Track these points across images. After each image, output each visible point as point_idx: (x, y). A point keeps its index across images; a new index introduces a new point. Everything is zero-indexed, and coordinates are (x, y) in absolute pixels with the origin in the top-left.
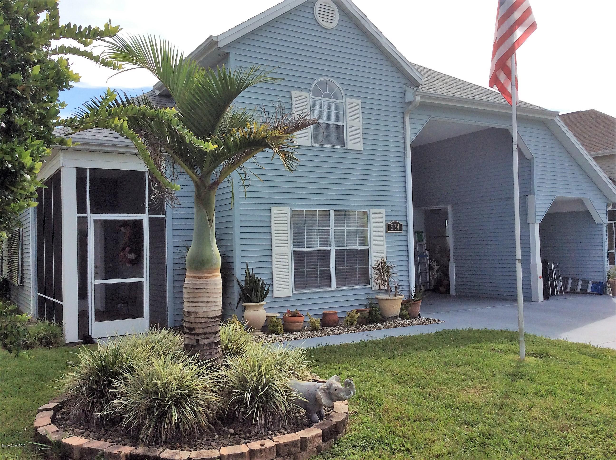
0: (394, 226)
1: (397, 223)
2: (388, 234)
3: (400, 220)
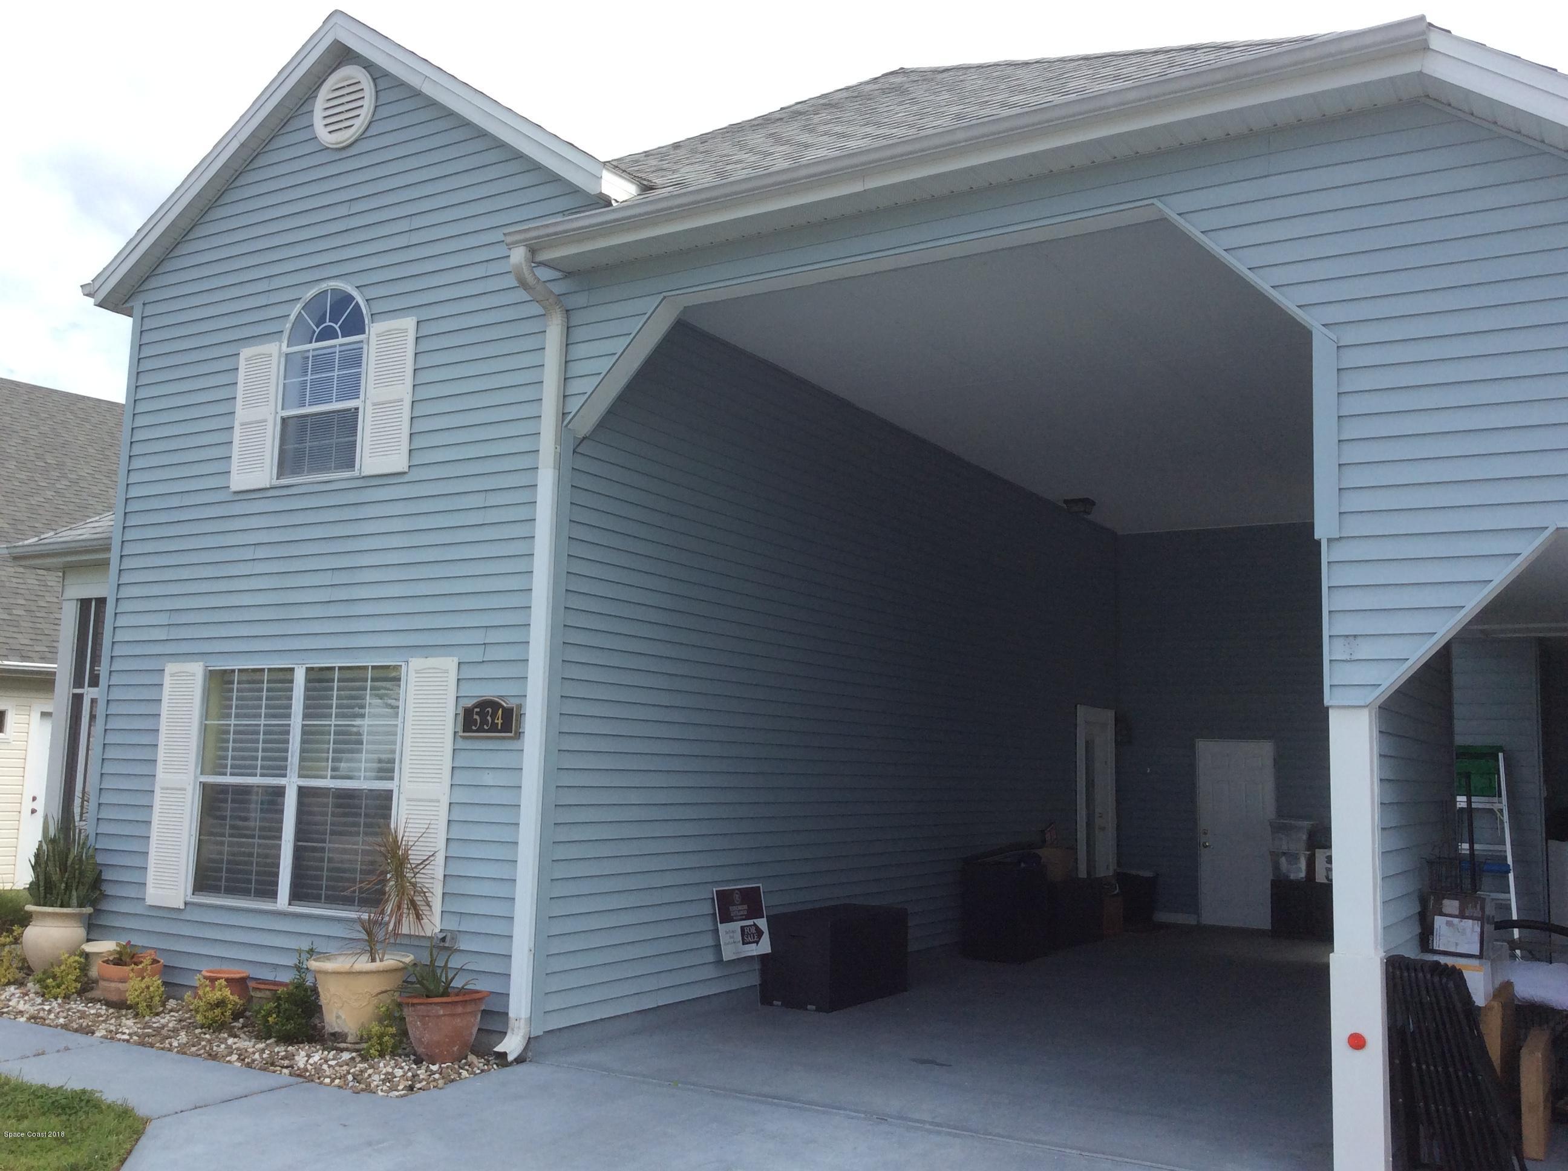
0: (483, 717)
1: (497, 706)
2: (461, 744)
3: (504, 693)
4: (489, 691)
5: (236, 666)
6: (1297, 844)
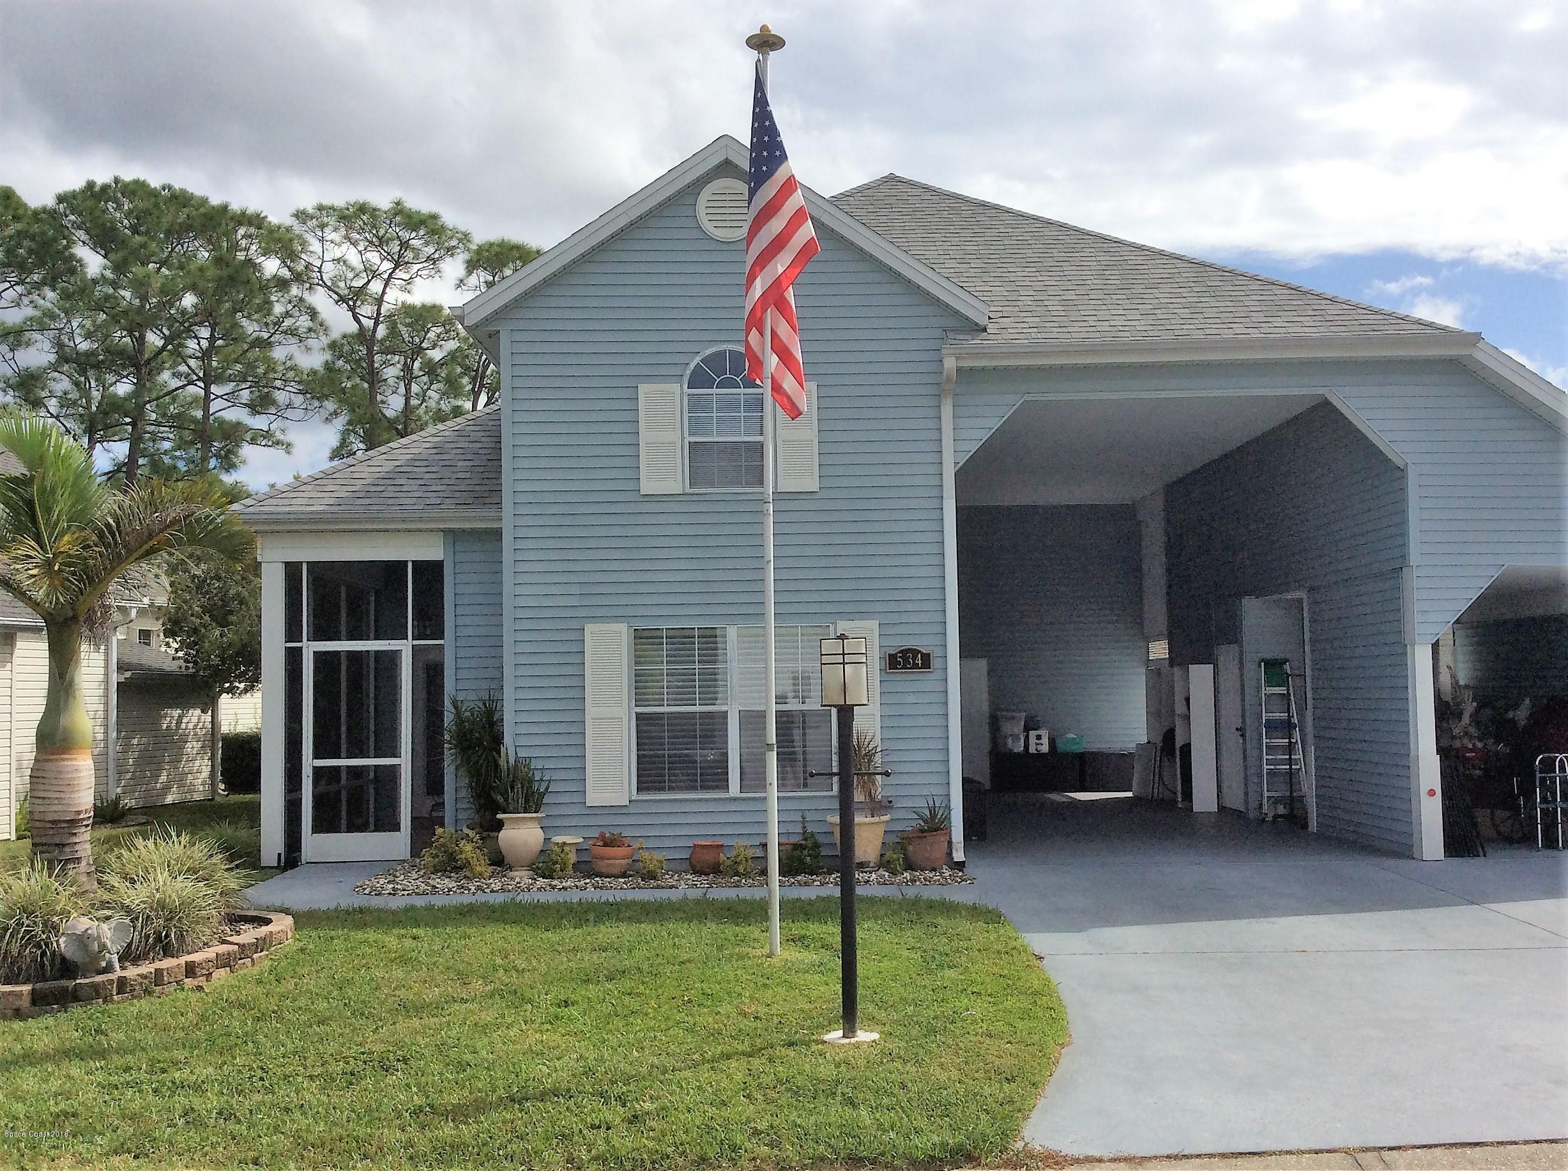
0: (905, 660)
1: (915, 652)
2: (887, 678)
3: (922, 643)
4: (910, 643)
5: (664, 625)
6: (1018, 728)
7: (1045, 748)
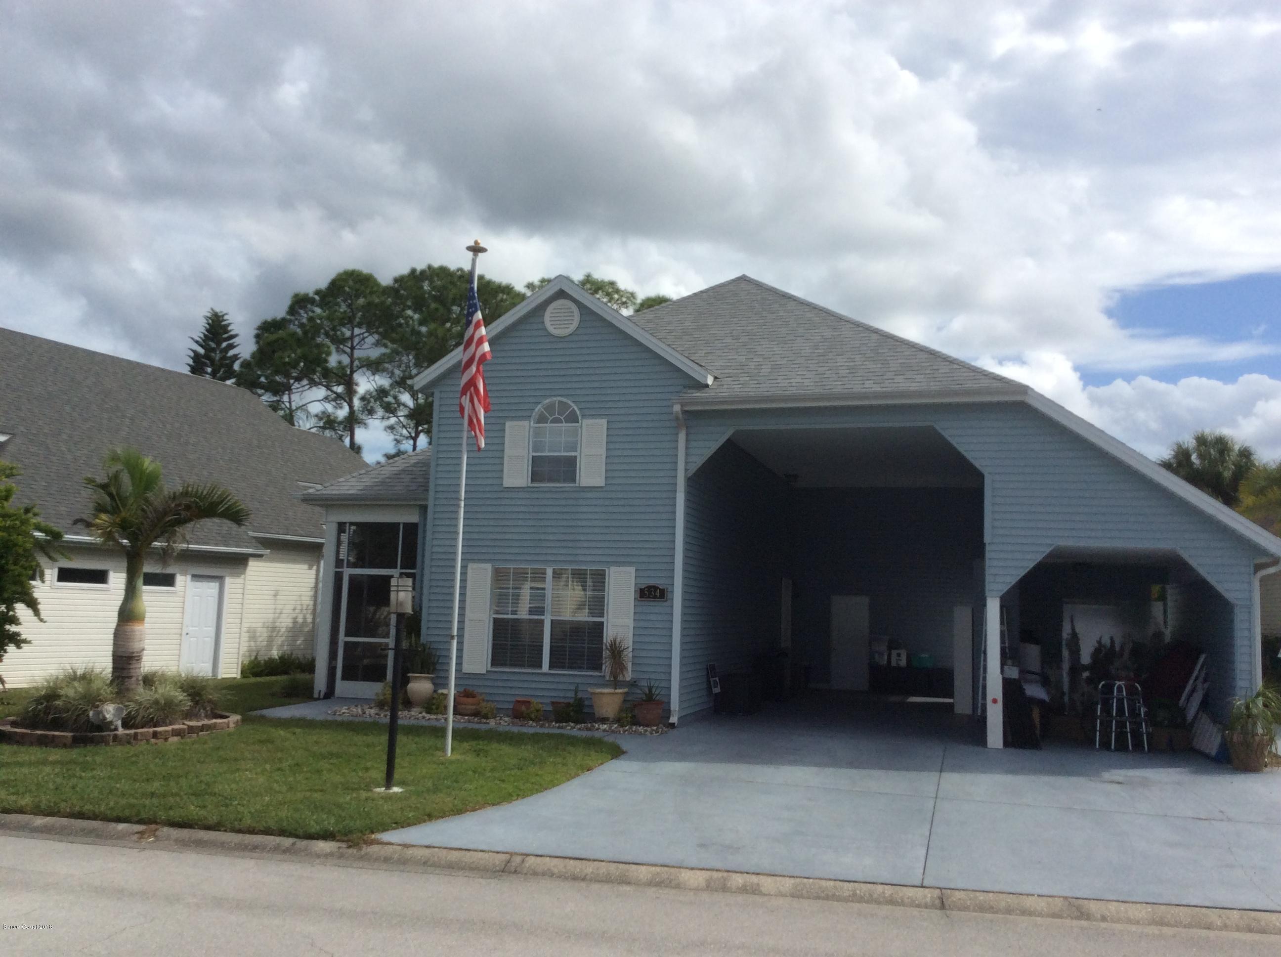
0: (650, 592)
1: (655, 588)
2: (639, 604)
3: (660, 582)
4: (652, 582)
5: (511, 566)
6: (883, 648)
7: (903, 662)
